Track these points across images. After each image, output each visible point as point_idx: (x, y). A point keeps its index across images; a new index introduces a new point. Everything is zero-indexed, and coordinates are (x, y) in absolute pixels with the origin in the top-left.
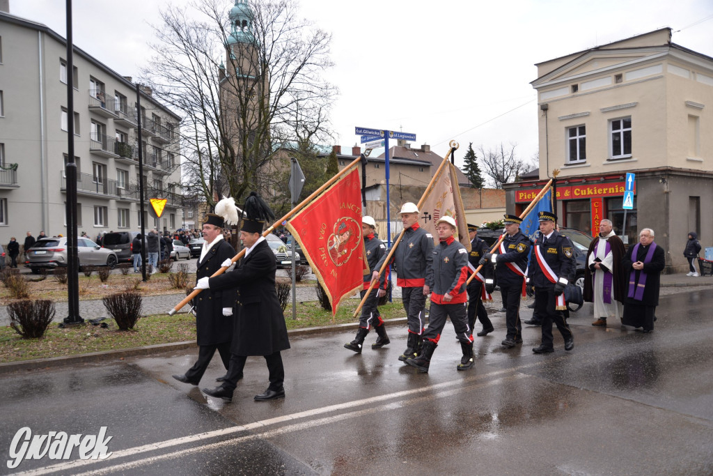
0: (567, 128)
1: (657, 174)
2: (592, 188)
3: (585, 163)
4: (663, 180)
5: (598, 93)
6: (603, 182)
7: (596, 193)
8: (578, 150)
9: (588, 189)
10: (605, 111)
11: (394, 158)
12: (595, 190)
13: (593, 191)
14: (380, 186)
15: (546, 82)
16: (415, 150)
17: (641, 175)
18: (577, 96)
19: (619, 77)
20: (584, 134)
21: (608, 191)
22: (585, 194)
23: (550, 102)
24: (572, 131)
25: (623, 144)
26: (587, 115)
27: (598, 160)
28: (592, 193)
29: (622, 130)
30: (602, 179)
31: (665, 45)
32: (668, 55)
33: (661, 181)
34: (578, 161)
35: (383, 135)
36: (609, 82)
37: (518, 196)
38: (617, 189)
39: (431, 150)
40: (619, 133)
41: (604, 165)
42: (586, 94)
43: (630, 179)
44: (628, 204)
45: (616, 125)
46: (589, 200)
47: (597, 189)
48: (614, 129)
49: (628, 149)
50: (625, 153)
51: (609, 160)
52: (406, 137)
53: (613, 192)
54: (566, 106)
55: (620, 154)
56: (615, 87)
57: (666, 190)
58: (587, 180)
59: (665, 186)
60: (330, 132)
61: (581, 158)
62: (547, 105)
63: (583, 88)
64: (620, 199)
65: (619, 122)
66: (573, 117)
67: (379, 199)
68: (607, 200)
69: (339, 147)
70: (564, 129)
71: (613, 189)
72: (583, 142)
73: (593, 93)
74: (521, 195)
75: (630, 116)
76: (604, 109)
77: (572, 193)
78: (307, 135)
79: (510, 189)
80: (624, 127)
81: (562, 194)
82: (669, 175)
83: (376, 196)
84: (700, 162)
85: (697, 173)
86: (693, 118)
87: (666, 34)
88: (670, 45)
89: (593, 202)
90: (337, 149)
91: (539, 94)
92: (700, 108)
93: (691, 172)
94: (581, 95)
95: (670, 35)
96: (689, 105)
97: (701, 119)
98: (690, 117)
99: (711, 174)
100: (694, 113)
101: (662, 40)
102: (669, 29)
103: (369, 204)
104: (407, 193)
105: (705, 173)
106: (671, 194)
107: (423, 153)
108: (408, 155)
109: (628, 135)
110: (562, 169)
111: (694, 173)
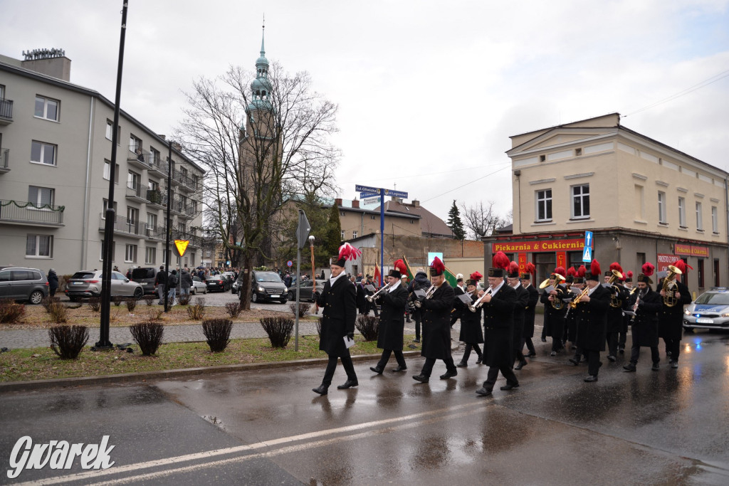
0: (536, 191)
1: (610, 233)
2: (557, 243)
3: (551, 221)
5: (562, 163)
6: (566, 238)
7: (560, 247)
8: (545, 210)
9: (554, 244)
10: (568, 178)
11: (388, 211)
12: (560, 245)
13: (558, 246)
14: (376, 236)
15: (519, 152)
16: (407, 205)
17: (597, 233)
18: (544, 165)
19: (579, 151)
20: (551, 196)
21: (570, 246)
22: (551, 248)
23: (522, 169)
24: (541, 194)
25: (582, 207)
26: (553, 181)
27: (562, 219)
29: (582, 195)
30: (566, 235)
31: (615, 127)
32: (618, 135)
33: (614, 239)
34: (546, 219)
35: (379, 193)
36: (570, 154)
37: (494, 248)
38: (578, 244)
39: (420, 205)
40: (580, 197)
41: (568, 223)
42: (551, 164)
43: (589, 237)
44: (587, 257)
45: (577, 190)
46: (554, 253)
47: (562, 244)
48: (575, 194)
49: (587, 212)
50: (584, 214)
51: (571, 220)
52: (399, 194)
53: (575, 247)
54: (536, 173)
55: (580, 215)
56: (575, 159)
57: (618, 247)
58: (553, 236)
59: (617, 243)
60: (334, 187)
61: (548, 217)
62: (520, 171)
63: (549, 158)
64: (580, 253)
65: (579, 188)
66: (542, 182)
67: (374, 246)
68: (569, 253)
69: (341, 200)
70: (533, 192)
71: (574, 244)
72: (549, 203)
73: (558, 162)
74: (497, 247)
75: (588, 184)
77: (540, 247)
78: (313, 189)
79: (488, 242)
80: (584, 193)
81: (532, 247)
82: (621, 234)
83: (372, 243)
84: (645, 224)
85: (643, 234)
86: (639, 187)
87: (615, 118)
88: (619, 127)
89: (558, 255)
90: (339, 201)
91: (513, 162)
92: (644, 179)
93: (637, 232)
94: (548, 164)
95: (619, 119)
96: (635, 177)
97: (645, 188)
98: (637, 186)
99: (655, 235)
100: (639, 183)
101: (613, 122)
102: (617, 114)
103: (365, 251)
104: (399, 242)
105: (649, 234)
106: (622, 250)
107: (413, 208)
108: (401, 209)
109: (586, 199)
110: (532, 226)
111: (640, 233)
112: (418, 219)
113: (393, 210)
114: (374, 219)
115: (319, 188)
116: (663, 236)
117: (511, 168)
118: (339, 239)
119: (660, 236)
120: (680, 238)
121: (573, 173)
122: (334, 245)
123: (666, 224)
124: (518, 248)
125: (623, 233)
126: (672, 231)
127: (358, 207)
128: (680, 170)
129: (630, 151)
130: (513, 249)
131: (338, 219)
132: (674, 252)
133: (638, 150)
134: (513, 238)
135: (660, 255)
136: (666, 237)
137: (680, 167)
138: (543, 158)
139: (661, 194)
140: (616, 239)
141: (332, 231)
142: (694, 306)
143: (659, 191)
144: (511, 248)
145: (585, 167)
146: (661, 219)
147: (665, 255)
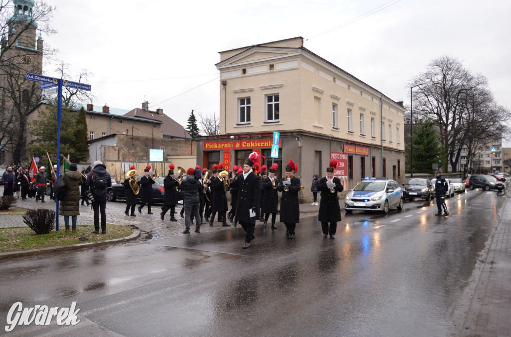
0: (238, 98)
1: (294, 134)
2: (253, 142)
3: (250, 124)
5: (259, 76)
6: (261, 138)
7: (256, 146)
8: (245, 115)
9: (252, 143)
10: (263, 89)
11: (135, 116)
13: (255, 144)
14: (117, 136)
15: (226, 66)
16: (152, 112)
17: (284, 134)
18: (246, 77)
19: (272, 66)
20: (250, 103)
21: (264, 145)
22: (249, 146)
23: (228, 80)
24: (242, 102)
25: (273, 112)
26: (251, 90)
27: (258, 123)
28: (254, 146)
29: (273, 103)
30: (260, 136)
31: (299, 48)
32: (301, 55)
33: (296, 139)
34: (245, 122)
35: (56, 83)
36: (265, 69)
37: (205, 146)
38: (270, 143)
39: (164, 113)
40: (272, 105)
41: (262, 126)
42: (251, 76)
43: (276, 136)
44: (275, 154)
45: (270, 99)
46: (251, 150)
47: (257, 143)
48: (268, 101)
49: (277, 116)
50: (275, 119)
51: (265, 123)
53: (267, 145)
54: (239, 83)
55: (272, 119)
56: (269, 73)
57: (299, 145)
58: (251, 136)
59: (299, 143)
61: (247, 121)
62: (226, 81)
63: (250, 71)
64: (270, 150)
65: (271, 97)
66: (243, 91)
67: (115, 145)
68: (263, 150)
69: (93, 106)
70: (236, 99)
71: (267, 143)
72: (249, 108)
73: (256, 75)
74: (207, 145)
75: (278, 93)
76: (262, 87)
77: (241, 145)
78: (69, 96)
79: (200, 140)
80: (275, 101)
81: (234, 145)
82: (302, 135)
83: (113, 142)
84: (322, 128)
85: (320, 135)
86: (317, 99)
87: (299, 41)
88: (302, 48)
90: (90, 107)
91: (221, 73)
92: (321, 93)
93: (315, 134)
94: (248, 76)
95: (303, 42)
96: (315, 90)
97: (322, 100)
98: (316, 97)
99: (329, 137)
100: (318, 95)
101: (297, 44)
102: (302, 38)
103: (107, 148)
104: (137, 142)
105: (325, 136)
106: (303, 148)
107: (157, 115)
108: (147, 115)
109: (277, 106)
110: (235, 128)
111: (318, 135)
112: (160, 124)
113: (140, 116)
114: (121, 122)
115: (75, 95)
116: (335, 138)
117: (219, 79)
118: (86, 138)
119: (333, 138)
120: (348, 140)
121: (267, 84)
122: (80, 144)
123: (337, 129)
124: (224, 146)
125: (304, 134)
126: (342, 135)
127: (108, 112)
128: (349, 88)
129: (311, 69)
130: (220, 147)
131: (85, 121)
132: (343, 150)
133: (317, 69)
134: (219, 137)
135: (333, 153)
136: (338, 139)
137: (349, 86)
138: (244, 71)
139: (334, 106)
140: (298, 139)
141: (79, 132)
142: (353, 193)
143: (333, 103)
144: (218, 146)
145: (276, 80)
146: (334, 125)
147: (336, 153)
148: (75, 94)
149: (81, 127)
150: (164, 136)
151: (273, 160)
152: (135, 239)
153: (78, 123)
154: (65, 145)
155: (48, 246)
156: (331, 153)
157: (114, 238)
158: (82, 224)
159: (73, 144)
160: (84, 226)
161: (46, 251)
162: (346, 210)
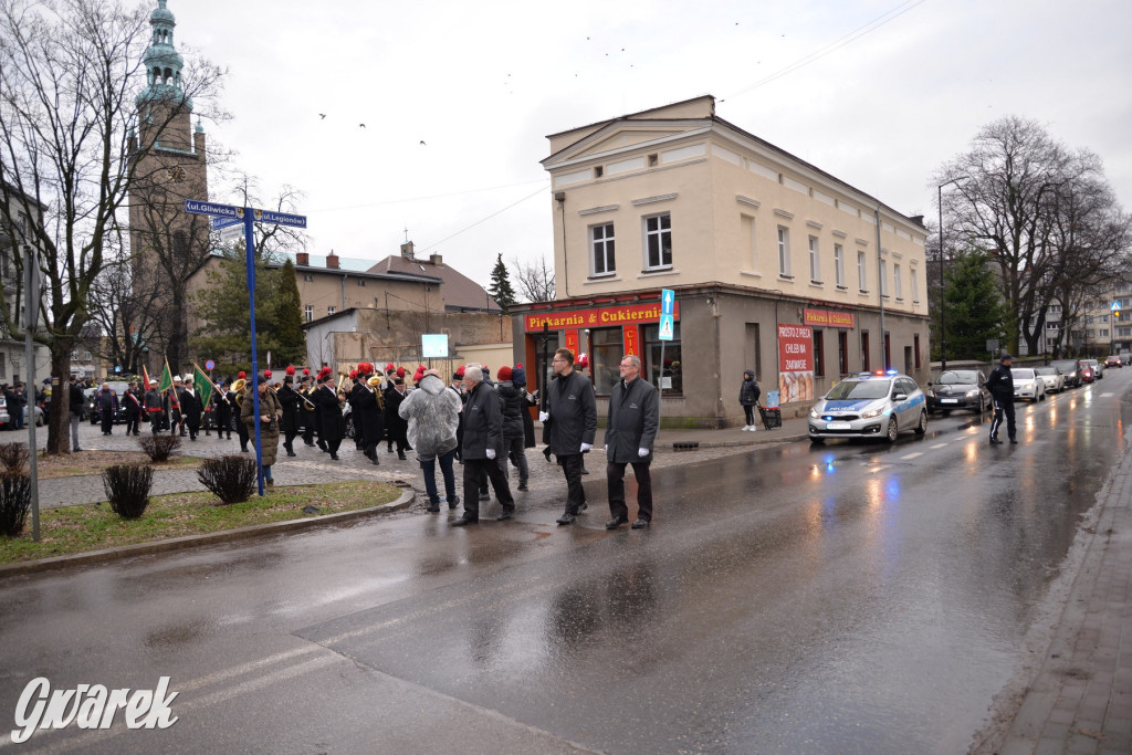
0: (590, 226)
1: (704, 291)
2: (624, 311)
3: (614, 275)
4: (712, 299)
5: (629, 179)
6: (637, 302)
7: (629, 318)
8: (605, 258)
9: (619, 312)
10: (638, 204)
12: (628, 315)
13: (625, 316)
14: (356, 311)
15: (562, 162)
16: (421, 262)
17: (684, 293)
18: (602, 182)
19: (653, 159)
20: (612, 235)
21: (644, 315)
22: (615, 319)
23: (567, 190)
24: (598, 232)
25: (660, 250)
26: (615, 209)
27: (631, 273)
28: (624, 318)
29: (660, 231)
30: (636, 298)
31: (707, 118)
32: (711, 131)
33: (708, 301)
34: (606, 273)
35: (242, 216)
36: (641, 164)
37: (528, 323)
38: (655, 312)
39: (444, 262)
40: (657, 235)
41: (639, 278)
42: (613, 180)
43: (668, 298)
44: (666, 333)
45: (652, 224)
46: (620, 328)
47: (631, 312)
48: (650, 230)
49: (668, 257)
50: (664, 263)
51: (644, 272)
53: (651, 316)
54: (589, 197)
55: (658, 264)
56: (648, 172)
57: (715, 314)
58: (617, 301)
59: (714, 308)
61: (609, 270)
62: (563, 193)
63: (609, 171)
64: (656, 326)
65: (655, 220)
66: (598, 211)
67: (354, 330)
68: (643, 327)
69: (306, 255)
70: (586, 228)
71: (650, 312)
72: (611, 245)
73: (622, 178)
74: (533, 321)
75: (669, 212)
76: (636, 201)
77: (599, 318)
79: (517, 313)
80: (663, 227)
81: (586, 319)
82: (719, 293)
83: (350, 325)
84: (758, 277)
85: (754, 292)
86: (747, 219)
87: (707, 104)
88: (714, 118)
89: (626, 331)
90: (303, 258)
91: (553, 178)
92: (755, 206)
93: (746, 290)
94: (607, 181)
95: (713, 105)
96: (741, 201)
97: (756, 219)
98: (744, 216)
99: (773, 295)
100: (748, 211)
101: (702, 111)
102: (711, 98)
103: (339, 337)
104: (397, 322)
105: (765, 292)
106: (722, 319)
107: (432, 267)
108: (411, 269)
109: (667, 238)
110: (585, 284)
111: (750, 291)
112: (437, 285)
113: (398, 270)
114: (363, 285)
115: (272, 237)
116: (786, 296)
117: (550, 189)
118: (298, 319)
119: (781, 295)
120: (812, 300)
121: (646, 195)
123: (790, 278)
124: (565, 322)
125: (723, 291)
126: (800, 289)
127: (337, 267)
128: (811, 195)
129: (732, 159)
130: (557, 323)
131: (295, 287)
132: (802, 320)
133: (745, 159)
134: (555, 305)
135: (781, 325)
136: (790, 297)
137: (811, 189)
138: (599, 171)
139: (782, 231)
140: (712, 302)
141: (284, 307)
142: (824, 404)
143: (779, 226)
144: (553, 322)
145: (662, 185)
146: (782, 270)
147: (789, 326)
148: (272, 234)
149: (288, 298)
150: (447, 307)
151: (663, 345)
152: (405, 506)
153: (282, 290)
154: (260, 334)
155: (247, 524)
156: (778, 325)
157: (367, 505)
158: (306, 483)
159: (275, 331)
160: (310, 486)
161: (243, 533)
162: (812, 438)
